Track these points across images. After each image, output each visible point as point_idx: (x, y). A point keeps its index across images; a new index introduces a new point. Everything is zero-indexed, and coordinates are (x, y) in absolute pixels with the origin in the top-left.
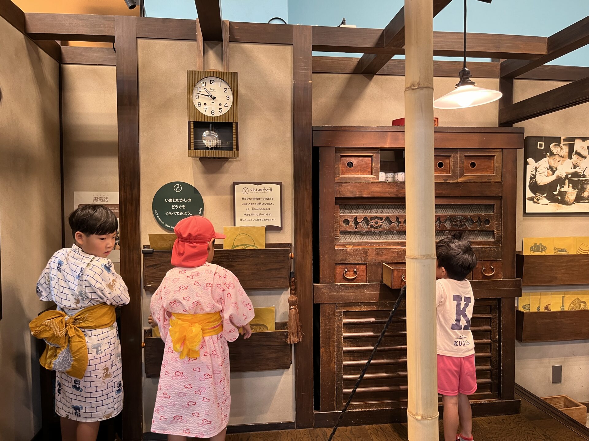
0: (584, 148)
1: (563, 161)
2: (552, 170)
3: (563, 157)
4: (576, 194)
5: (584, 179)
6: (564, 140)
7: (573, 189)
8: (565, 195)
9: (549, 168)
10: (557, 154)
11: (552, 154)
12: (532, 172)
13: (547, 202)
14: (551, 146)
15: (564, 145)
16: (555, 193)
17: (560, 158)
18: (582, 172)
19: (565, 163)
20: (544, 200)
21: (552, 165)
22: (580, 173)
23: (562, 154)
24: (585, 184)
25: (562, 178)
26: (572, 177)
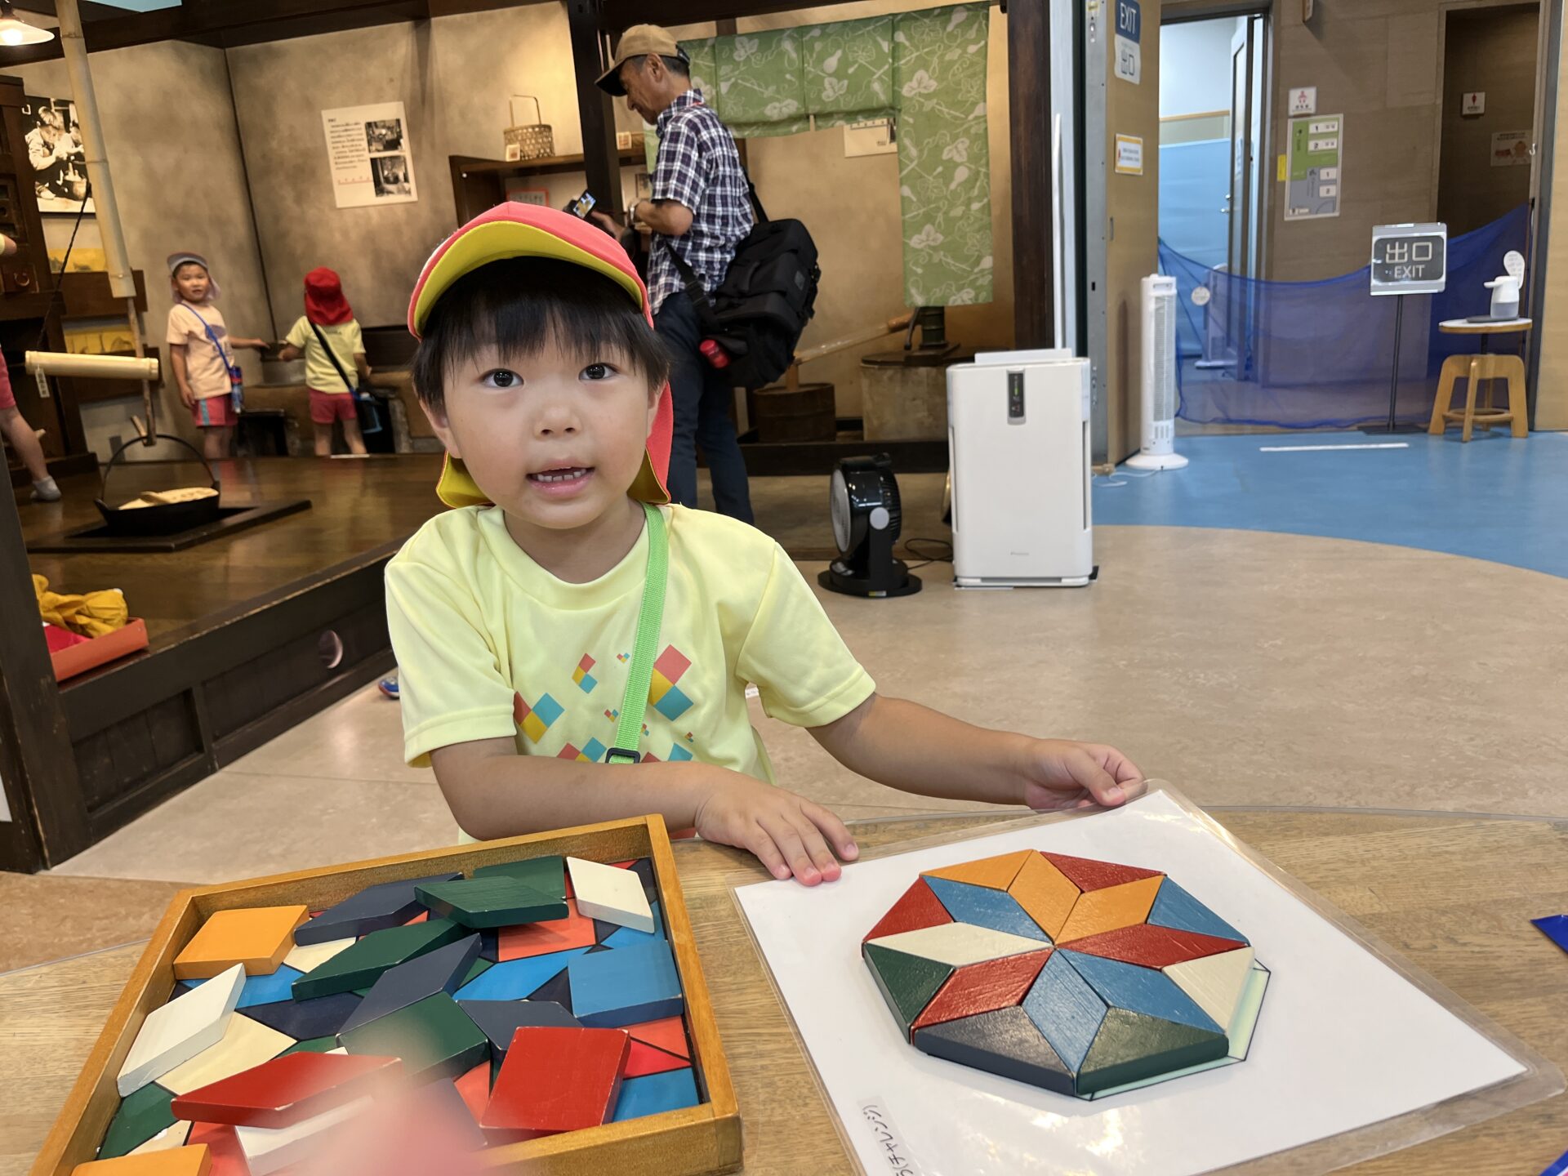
1: (59, 134)
2: (49, 147)
3: (58, 130)
9: (43, 144)
10: (50, 125)
14: (40, 111)
16: (58, 182)
17: (54, 129)
19: (62, 139)
20: (48, 194)
23: (56, 124)
25: (63, 161)
26: (76, 159)
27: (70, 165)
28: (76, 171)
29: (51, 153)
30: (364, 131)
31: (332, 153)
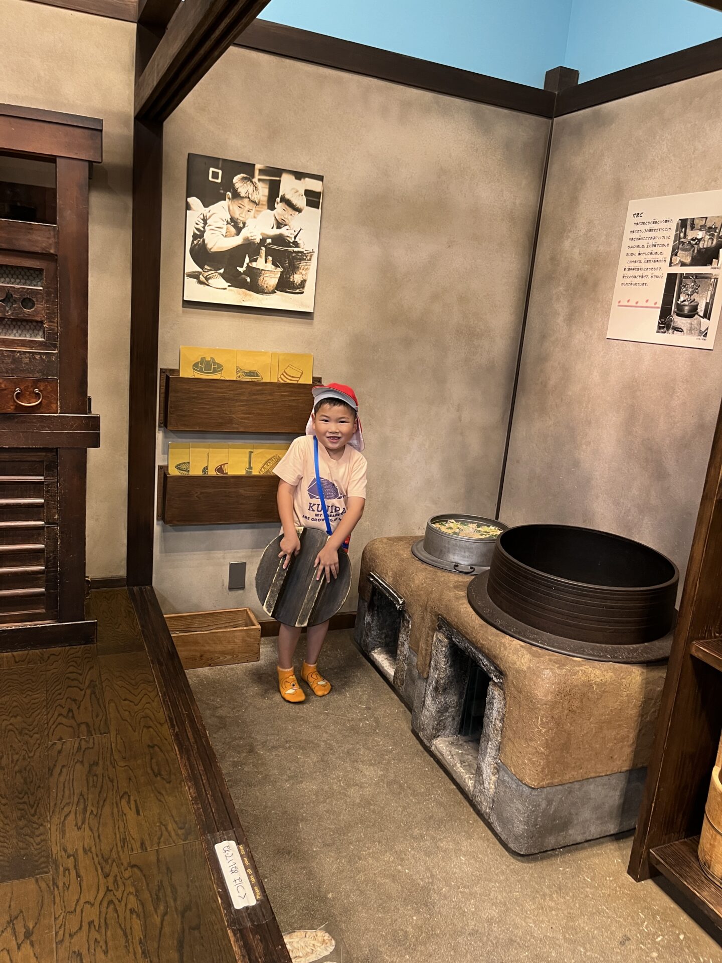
0: (297, 192)
1: (257, 211)
2: (237, 225)
3: (257, 204)
4: (278, 275)
5: (296, 249)
6: (260, 170)
7: (273, 267)
8: (260, 276)
9: (229, 221)
10: (246, 197)
11: (236, 195)
12: (197, 224)
13: (225, 284)
14: (236, 179)
15: (259, 180)
16: (239, 269)
17: (251, 204)
18: (293, 236)
19: (260, 217)
20: (218, 281)
21: (237, 216)
22: (288, 239)
23: (255, 197)
24: (297, 259)
25: (254, 243)
26: (273, 243)
27: (263, 249)
28: (270, 258)
29: (238, 234)
30: (673, 233)
31: (624, 262)
